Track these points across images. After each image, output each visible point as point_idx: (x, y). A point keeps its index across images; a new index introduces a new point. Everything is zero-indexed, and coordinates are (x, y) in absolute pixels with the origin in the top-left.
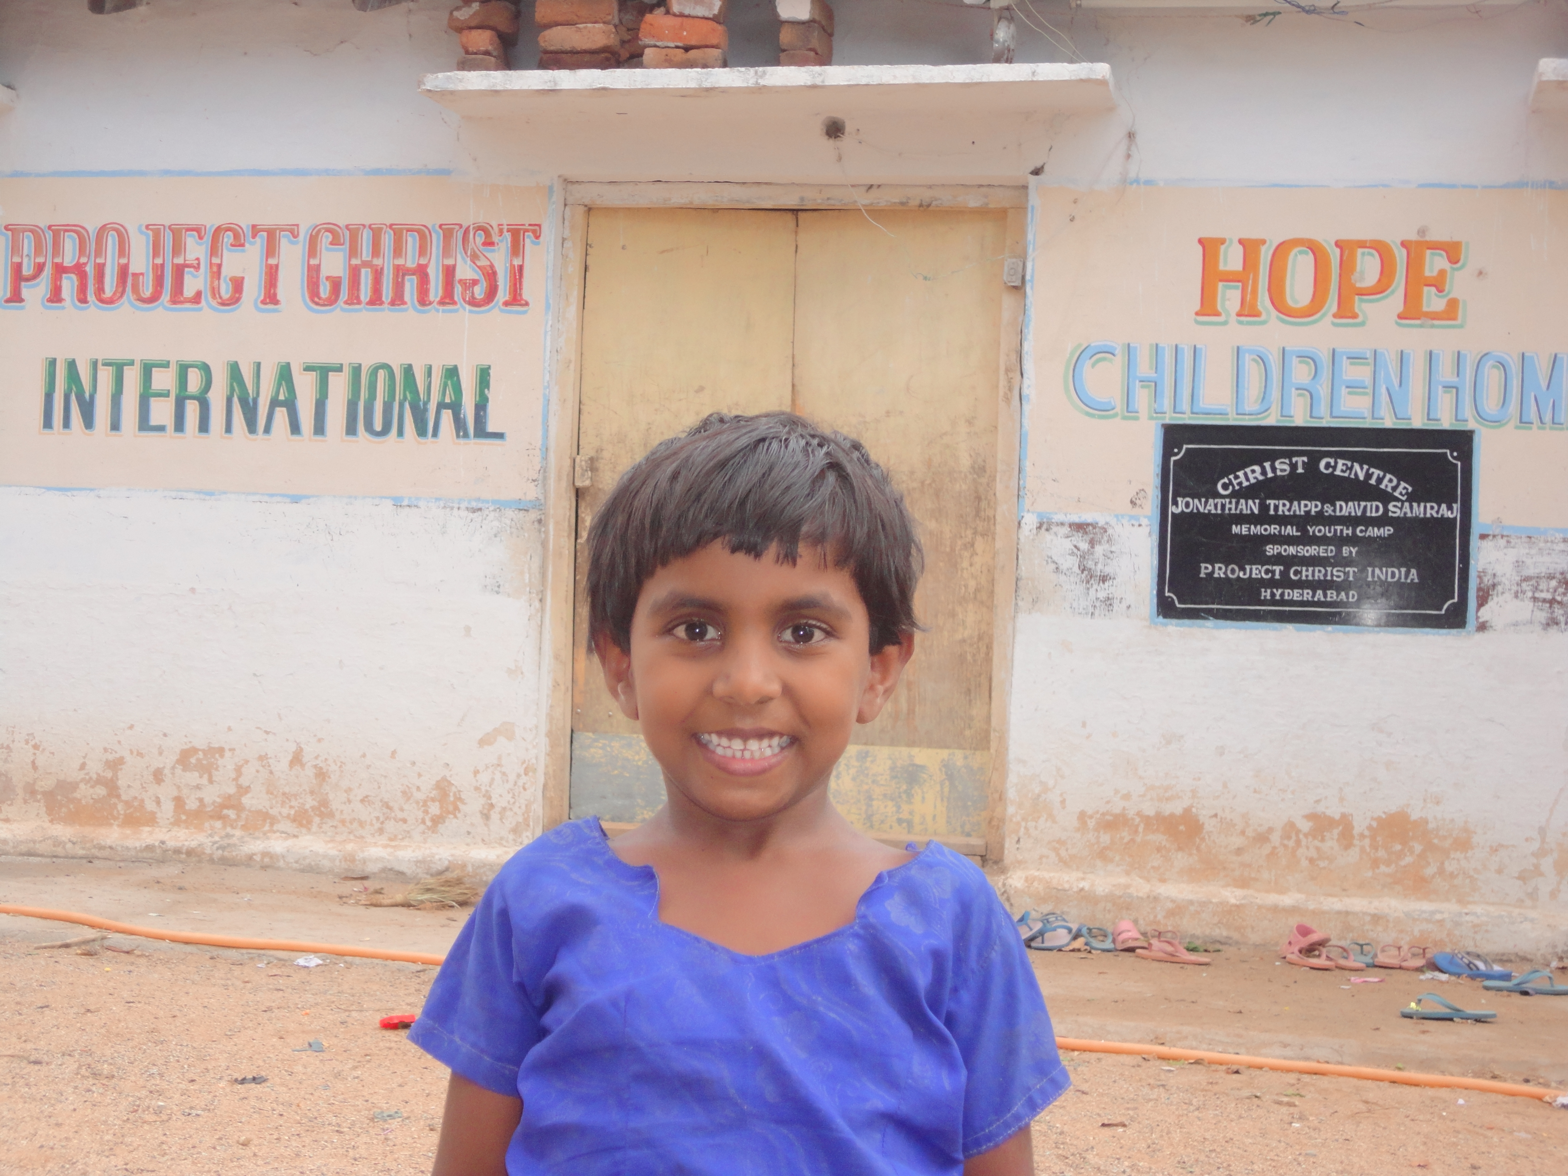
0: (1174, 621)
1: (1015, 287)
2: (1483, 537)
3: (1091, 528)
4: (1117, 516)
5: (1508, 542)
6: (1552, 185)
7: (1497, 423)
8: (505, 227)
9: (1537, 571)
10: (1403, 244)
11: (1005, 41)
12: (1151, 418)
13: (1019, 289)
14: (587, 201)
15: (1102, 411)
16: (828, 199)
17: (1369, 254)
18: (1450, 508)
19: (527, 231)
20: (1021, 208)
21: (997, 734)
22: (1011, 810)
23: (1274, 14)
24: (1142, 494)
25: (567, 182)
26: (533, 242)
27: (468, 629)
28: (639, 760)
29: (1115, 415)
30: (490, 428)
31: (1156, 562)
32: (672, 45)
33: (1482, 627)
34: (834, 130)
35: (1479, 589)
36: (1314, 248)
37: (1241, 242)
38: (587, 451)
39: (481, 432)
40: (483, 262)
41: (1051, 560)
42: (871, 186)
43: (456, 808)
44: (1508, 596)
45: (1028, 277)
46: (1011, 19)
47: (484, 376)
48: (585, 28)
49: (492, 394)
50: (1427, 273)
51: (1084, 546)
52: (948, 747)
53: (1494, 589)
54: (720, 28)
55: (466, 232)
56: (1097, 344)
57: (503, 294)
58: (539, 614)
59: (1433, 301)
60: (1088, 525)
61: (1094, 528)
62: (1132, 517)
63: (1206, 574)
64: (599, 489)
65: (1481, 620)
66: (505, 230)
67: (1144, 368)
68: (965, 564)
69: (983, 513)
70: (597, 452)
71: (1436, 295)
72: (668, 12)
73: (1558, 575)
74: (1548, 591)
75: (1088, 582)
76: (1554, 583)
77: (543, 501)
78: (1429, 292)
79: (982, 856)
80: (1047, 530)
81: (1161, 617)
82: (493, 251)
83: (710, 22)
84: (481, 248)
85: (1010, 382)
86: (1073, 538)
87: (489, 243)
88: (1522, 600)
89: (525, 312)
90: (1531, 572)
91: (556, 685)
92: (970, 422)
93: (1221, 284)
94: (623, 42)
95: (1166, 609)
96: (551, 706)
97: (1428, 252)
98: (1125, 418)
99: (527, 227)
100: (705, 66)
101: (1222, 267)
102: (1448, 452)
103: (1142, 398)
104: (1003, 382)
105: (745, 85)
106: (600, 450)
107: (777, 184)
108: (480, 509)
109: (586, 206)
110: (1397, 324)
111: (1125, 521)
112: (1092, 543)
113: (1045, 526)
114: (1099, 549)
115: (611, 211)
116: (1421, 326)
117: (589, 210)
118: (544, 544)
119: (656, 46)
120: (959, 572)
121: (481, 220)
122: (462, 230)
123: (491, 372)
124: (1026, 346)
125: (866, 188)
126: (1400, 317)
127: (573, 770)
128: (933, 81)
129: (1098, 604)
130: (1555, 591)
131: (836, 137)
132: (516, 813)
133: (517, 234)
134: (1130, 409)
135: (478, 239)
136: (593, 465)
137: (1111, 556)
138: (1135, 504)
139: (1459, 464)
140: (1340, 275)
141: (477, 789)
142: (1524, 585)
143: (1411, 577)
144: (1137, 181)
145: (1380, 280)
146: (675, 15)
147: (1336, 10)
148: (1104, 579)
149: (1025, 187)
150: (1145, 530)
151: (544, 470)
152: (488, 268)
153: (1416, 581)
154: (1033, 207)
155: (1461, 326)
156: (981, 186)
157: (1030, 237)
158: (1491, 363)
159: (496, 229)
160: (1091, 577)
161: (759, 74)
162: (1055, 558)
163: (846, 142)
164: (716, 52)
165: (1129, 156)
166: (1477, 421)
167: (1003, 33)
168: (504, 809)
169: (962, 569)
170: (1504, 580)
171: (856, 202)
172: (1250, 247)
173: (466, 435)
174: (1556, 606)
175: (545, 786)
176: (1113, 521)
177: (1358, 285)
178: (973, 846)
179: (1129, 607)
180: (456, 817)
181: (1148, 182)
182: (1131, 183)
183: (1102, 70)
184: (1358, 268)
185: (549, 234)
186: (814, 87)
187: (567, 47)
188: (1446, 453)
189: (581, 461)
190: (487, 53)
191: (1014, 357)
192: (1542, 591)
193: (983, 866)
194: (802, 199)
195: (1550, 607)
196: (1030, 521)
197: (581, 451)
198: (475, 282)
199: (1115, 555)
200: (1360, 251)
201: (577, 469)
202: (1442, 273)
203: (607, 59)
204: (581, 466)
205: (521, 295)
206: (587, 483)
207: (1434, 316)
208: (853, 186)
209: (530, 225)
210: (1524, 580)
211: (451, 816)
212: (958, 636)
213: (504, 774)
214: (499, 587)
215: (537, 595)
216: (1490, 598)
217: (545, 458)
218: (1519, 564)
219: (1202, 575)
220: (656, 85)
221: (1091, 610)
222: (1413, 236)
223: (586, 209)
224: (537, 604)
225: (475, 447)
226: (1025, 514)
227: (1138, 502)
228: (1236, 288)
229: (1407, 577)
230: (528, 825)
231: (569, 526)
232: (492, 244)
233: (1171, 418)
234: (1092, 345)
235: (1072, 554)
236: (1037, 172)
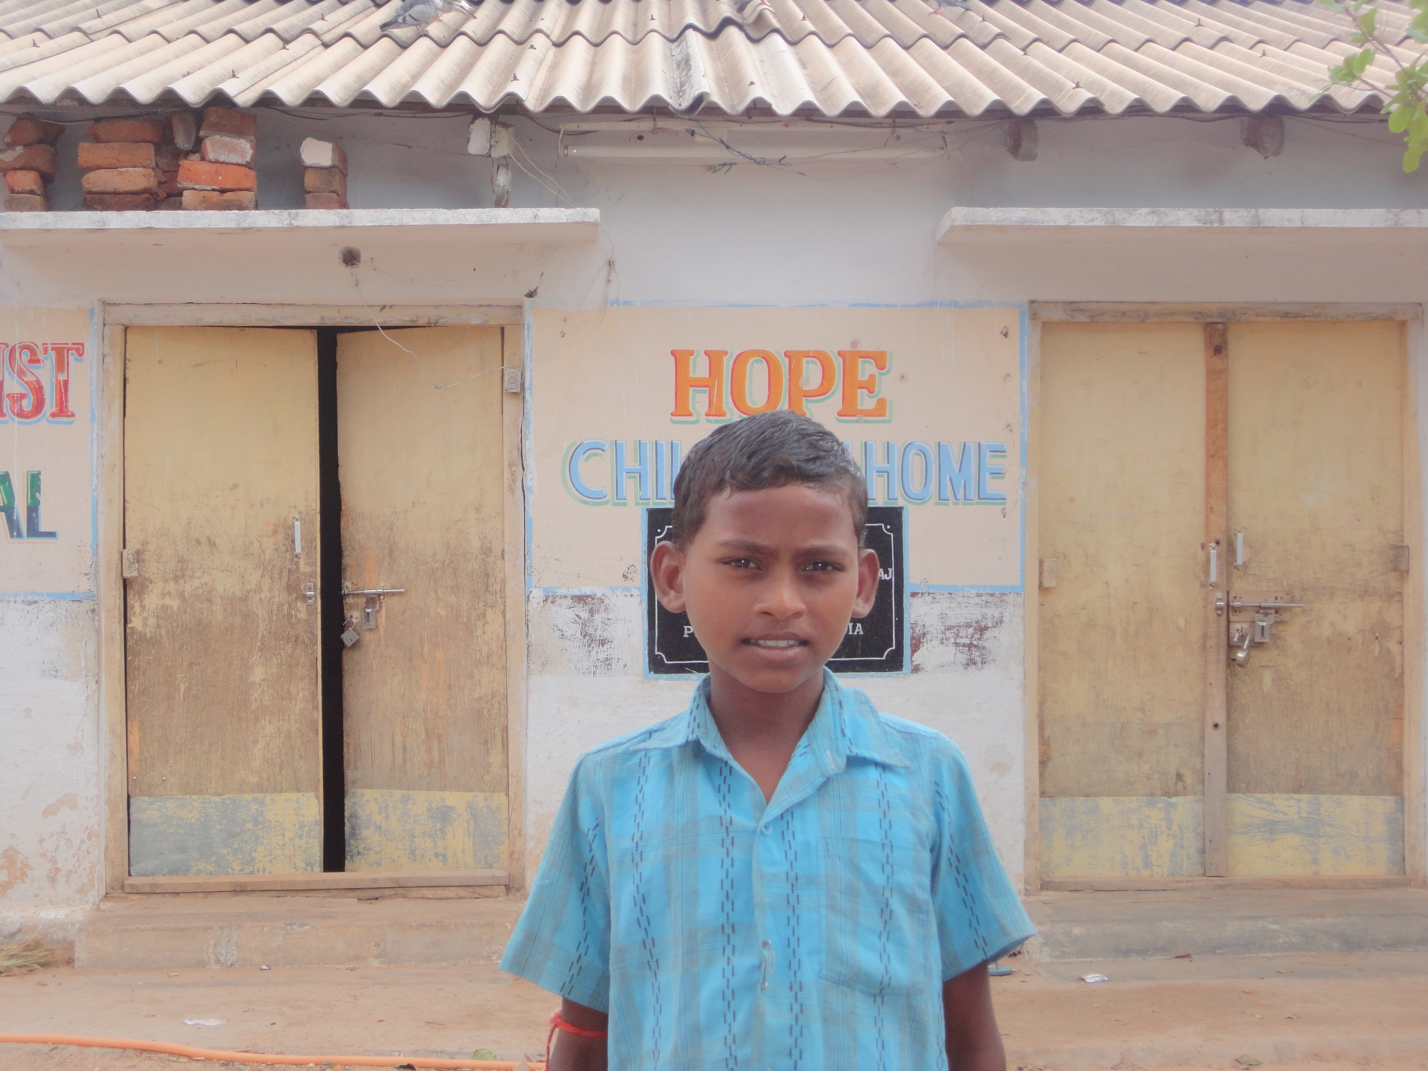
0: (664, 676)
1: (515, 394)
2: (914, 595)
3: (590, 599)
4: (611, 588)
5: (934, 598)
6: (956, 304)
7: (920, 500)
8: (50, 346)
9: (957, 621)
10: (840, 354)
11: (505, 186)
12: (637, 504)
13: (520, 395)
14: (125, 322)
15: (596, 498)
16: (346, 318)
17: (812, 362)
18: (886, 572)
19: (70, 349)
20: (519, 325)
21: (515, 780)
22: (531, 845)
23: (731, 165)
24: (632, 569)
25: (106, 304)
26: (76, 359)
27: (28, 712)
28: (192, 818)
29: (607, 502)
30: (42, 528)
31: (646, 627)
32: (209, 188)
33: (916, 669)
34: (351, 258)
35: (912, 638)
36: (767, 358)
37: (706, 353)
38: (133, 545)
39: (34, 531)
40: (29, 378)
41: (556, 628)
42: (384, 307)
43: (24, 874)
44: (936, 642)
45: (527, 385)
46: (507, 166)
47: (35, 482)
48: (127, 171)
49: (42, 497)
50: (860, 378)
51: (585, 615)
52: (471, 791)
53: (924, 638)
54: (252, 173)
55: (12, 350)
56: (587, 441)
57: (50, 406)
58: (96, 695)
59: (865, 401)
60: (587, 596)
61: (593, 599)
62: (624, 589)
63: (689, 634)
64: (147, 579)
65: (914, 664)
66: (49, 349)
67: (630, 461)
68: (479, 632)
69: (491, 588)
70: (143, 545)
71: (867, 395)
72: (203, 159)
73: (974, 624)
74: (967, 637)
75: (589, 646)
76: (971, 631)
77: (95, 593)
78: (862, 393)
79: (505, 886)
80: (552, 602)
81: (652, 673)
82: (40, 368)
83: (243, 168)
84: (27, 365)
85: (513, 475)
86: (575, 609)
87: (34, 360)
88: (947, 645)
89: (72, 423)
90: (952, 622)
91: (113, 756)
92: (478, 510)
93: (691, 389)
94: (160, 183)
95: (656, 666)
96: (109, 776)
97: (860, 360)
98: (615, 504)
99: (70, 346)
100: (240, 208)
101: (691, 375)
102: (883, 525)
103: (629, 487)
104: (507, 475)
105: (280, 225)
106: (145, 543)
107: (299, 305)
108: (36, 602)
109: (123, 325)
110: (837, 419)
111: (619, 593)
112: (592, 612)
113: (550, 600)
114: (598, 617)
115: (146, 329)
116: (857, 422)
117: (126, 329)
118: (98, 631)
119: (193, 189)
120: (475, 639)
121: (27, 340)
122: (9, 349)
123: (42, 477)
124: (528, 445)
125: (379, 308)
126: (840, 414)
127: (131, 832)
128: (447, 223)
129: (599, 664)
130: (972, 637)
131: (353, 264)
132: (81, 875)
133: (61, 353)
134: (619, 497)
135: (24, 357)
136: (139, 557)
137: (608, 622)
138: (627, 578)
139: (892, 535)
140: (790, 380)
141: (43, 855)
142: (948, 633)
143: (857, 630)
144: (617, 302)
145: (822, 384)
146: (210, 162)
147: (783, 162)
148: (603, 642)
149: (520, 307)
150: (636, 600)
151: (95, 565)
152: (35, 383)
153: (862, 633)
154: (529, 325)
155: (889, 421)
156: (480, 306)
157: (527, 350)
158: (914, 451)
159: (41, 348)
160: (592, 641)
161: (292, 216)
162: (560, 627)
163: (362, 269)
164: (250, 195)
165: (609, 281)
166: (905, 499)
167: (502, 179)
168: (70, 872)
169: (477, 637)
170: (931, 629)
171: (371, 320)
172: (714, 358)
173: (20, 535)
174: (973, 649)
175: (107, 848)
176: (609, 593)
177: (805, 388)
178: (498, 877)
179: (625, 666)
180: (23, 882)
181: (626, 303)
182: (612, 304)
183: (593, 214)
184: (804, 375)
185: (92, 351)
186: (342, 227)
187: (110, 188)
188: (881, 526)
189: (128, 554)
190: (32, 192)
191: (516, 454)
192: (962, 637)
193: (507, 894)
194: (323, 318)
195: (969, 650)
196: (537, 595)
197: (128, 545)
198: (23, 396)
199: (612, 622)
200: (805, 360)
201: (124, 561)
202: (872, 377)
203: (148, 199)
204: (128, 559)
205: (67, 407)
206: (135, 574)
207: (867, 413)
208: (368, 306)
209: (73, 344)
210: (948, 629)
211: (19, 881)
212: (476, 695)
213: (68, 840)
214: (57, 671)
215: (94, 677)
216: (921, 645)
217: (96, 554)
218: (943, 616)
219: (686, 636)
220: (198, 225)
221: (593, 669)
222: (847, 347)
223: (123, 328)
224: (93, 685)
225: (28, 545)
226: (533, 589)
227: (629, 575)
228: (705, 392)
229: (853, 631)
230: (93, 885)
231: (120, 613)
232: (38, 361)
233: (654, 504)
234: (585, 442)
235: (575, 622)
236: (531, 295)
